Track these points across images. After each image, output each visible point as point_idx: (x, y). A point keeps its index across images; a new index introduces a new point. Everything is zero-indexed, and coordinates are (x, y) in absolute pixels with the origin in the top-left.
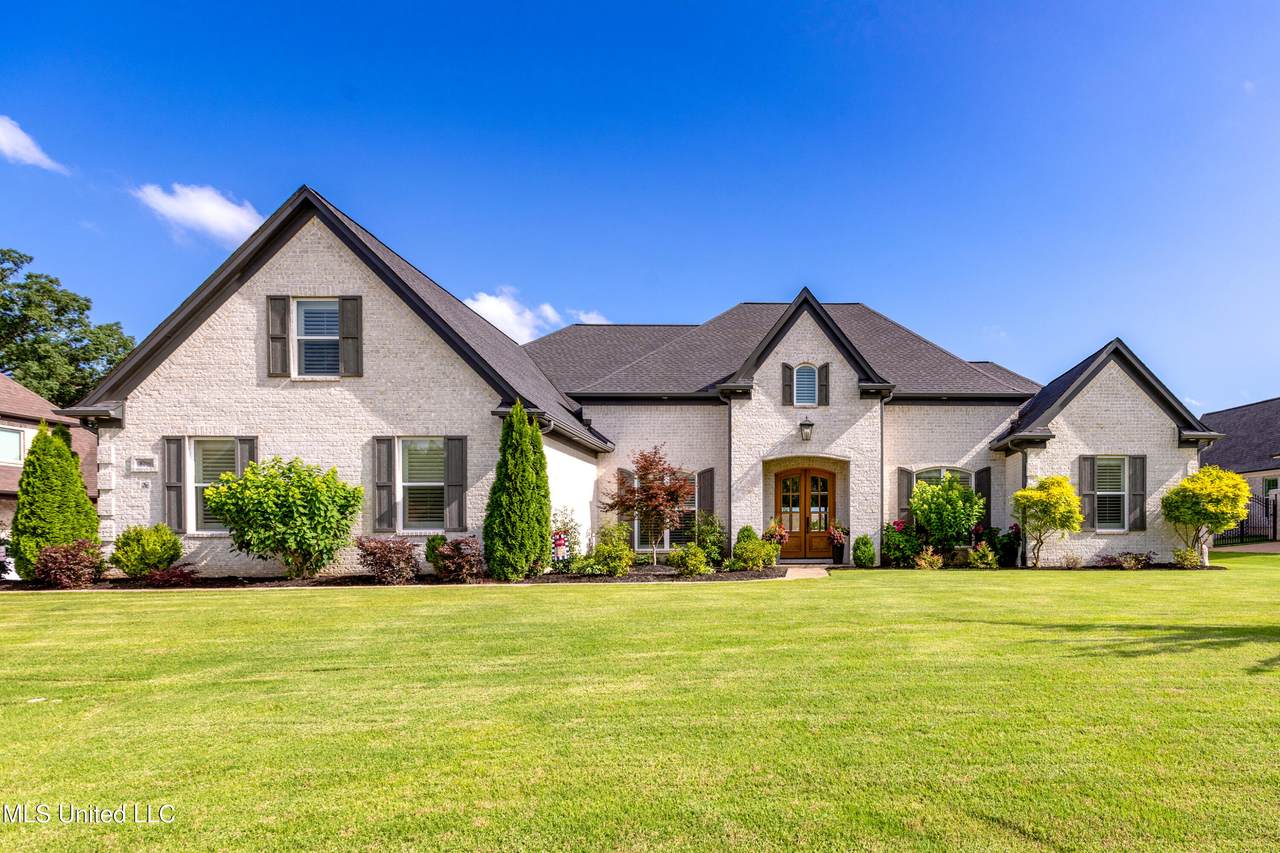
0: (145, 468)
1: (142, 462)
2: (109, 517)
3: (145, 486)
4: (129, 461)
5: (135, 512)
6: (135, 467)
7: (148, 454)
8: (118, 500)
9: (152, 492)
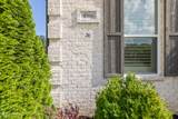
0: (88, 20)
1: (86, 14)
2: (57, 63)
3: (88, 35)
4: (74, 14)
5: (78, 59)
6: (80, 19)
7: (91, 7)
8: (65, 48)
9: (94, 41)
